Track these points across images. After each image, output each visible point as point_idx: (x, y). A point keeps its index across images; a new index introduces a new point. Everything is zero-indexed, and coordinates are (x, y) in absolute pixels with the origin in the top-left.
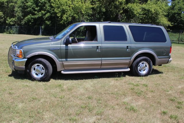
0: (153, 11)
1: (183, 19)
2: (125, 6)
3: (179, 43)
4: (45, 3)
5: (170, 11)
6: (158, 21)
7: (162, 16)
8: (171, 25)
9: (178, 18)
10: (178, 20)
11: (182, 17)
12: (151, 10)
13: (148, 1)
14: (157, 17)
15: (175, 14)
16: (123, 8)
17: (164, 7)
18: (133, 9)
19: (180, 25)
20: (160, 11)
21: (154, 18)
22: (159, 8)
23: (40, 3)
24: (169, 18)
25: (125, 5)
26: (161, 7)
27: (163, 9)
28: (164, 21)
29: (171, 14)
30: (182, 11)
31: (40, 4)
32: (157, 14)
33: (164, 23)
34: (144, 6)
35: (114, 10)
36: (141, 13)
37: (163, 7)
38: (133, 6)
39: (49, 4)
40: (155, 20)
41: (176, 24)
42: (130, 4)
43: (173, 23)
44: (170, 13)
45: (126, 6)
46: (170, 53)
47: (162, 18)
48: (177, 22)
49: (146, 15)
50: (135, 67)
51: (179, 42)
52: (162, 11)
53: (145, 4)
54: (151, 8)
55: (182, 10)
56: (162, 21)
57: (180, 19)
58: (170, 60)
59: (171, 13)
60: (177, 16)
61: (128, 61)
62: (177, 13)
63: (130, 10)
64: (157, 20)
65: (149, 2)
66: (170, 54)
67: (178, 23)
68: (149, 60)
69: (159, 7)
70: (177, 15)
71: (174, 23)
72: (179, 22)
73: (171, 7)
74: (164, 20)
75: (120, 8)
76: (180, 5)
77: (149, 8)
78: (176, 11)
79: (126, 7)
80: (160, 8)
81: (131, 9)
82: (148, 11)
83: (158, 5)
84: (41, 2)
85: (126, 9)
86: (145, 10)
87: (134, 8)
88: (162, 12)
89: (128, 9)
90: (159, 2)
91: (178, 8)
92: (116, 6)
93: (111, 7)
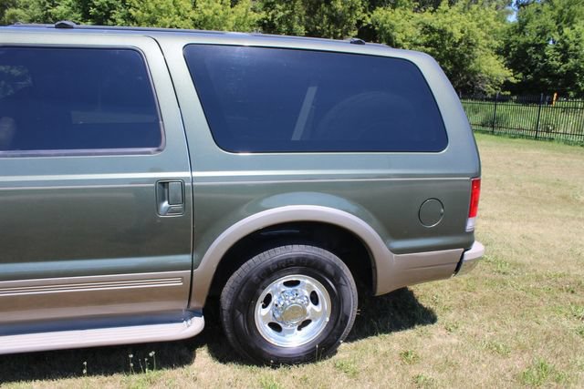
0: (458, 36)
1: (551, 63)
2: (366, 15)
3: (536, 138)
4: (112, 7)
5: (513, 38)
6: (472, 66)
7: (487, 49)
8: (512, 80)
9: (537, 58)
10: (535, 67)
11: (547, 57)
12: (449, 30)
13: (442, 4)
14: (469, 53)
15: (527, 45)
16: (359, 23)
17: (493, 23)
18: (392, 27)
19: (542, 80)
20: (480, 34)
21: (462, 56)
22: (474, 24)
23: (94, 6)
24: (508, 59)
25: (365, 12)
26: (481, 21)
27: (488, 30)
28: (492, 68)
29: (514, 47)
30: (549, 40)
31: (92, 11)
32: (470, 44)
33: (493, 73)
34: (428, 17)
35: (329, 28)
36: (419, 41)
37: (488, 23)
38: (390, 17)
39: (123, 10)
40: (465, 62)
41: (530, 77)
42: (382, 9)
43: (520, 75)
44: (511, 43)
45: (369, 16)
46: (472, 213)
47: (484, 59)
48: (532, 71)
49: (436, 45)
50: (232, 311)
51: (539, 135)
52: (484, 34)
53: (432, 12)
54: (450, 23)
55: (548, 36)
56: (485, 68)
57: (542, 62)
58: (469, 255)
59: (514, 44)
60: (534, 53)
61: (175, 281)
62: (534, 45)
63: (383, 29)
64: (469, 63)
65: (444, 6)
66: (470, 224)
67: (537, 76)
68: (328, 267)
69: (477, 21)
70: (532, 49)
71: (525, 74)
72: (537, 73)
73: (515, 27)
74: (492, 63)
75: (350, 24)
76: (543, 19)
77: (445, 25)
78: (530, 38)
79: (369, 21)
80: (478, 26)
81: (384, 25)
82: (442, 32)
83: (473, 17)
84: (97, 3)
85: (369, 25)
86: (432, 30)
87: (393, 22)
88: (486, 38)
89: (374, 27)
90: (474, 7)
91: (538, 28)
92: (334, 14)
93: (321, 21)
